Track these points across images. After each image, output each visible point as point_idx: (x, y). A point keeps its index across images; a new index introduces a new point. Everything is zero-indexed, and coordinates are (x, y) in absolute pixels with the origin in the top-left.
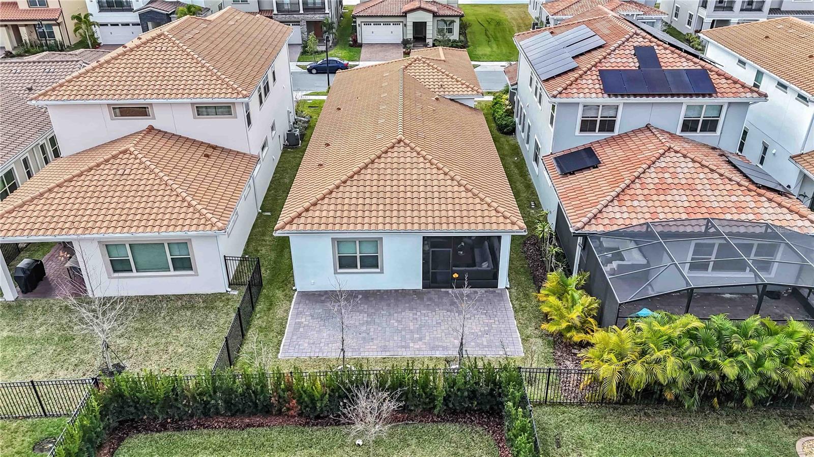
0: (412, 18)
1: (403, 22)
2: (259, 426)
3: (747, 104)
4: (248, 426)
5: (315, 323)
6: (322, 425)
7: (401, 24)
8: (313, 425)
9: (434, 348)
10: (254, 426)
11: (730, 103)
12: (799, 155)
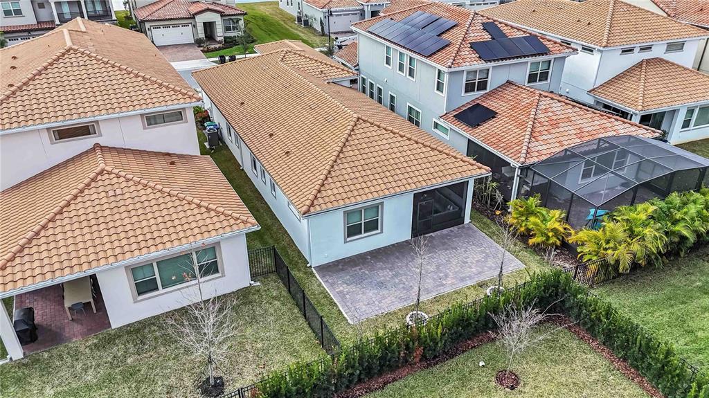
0: (200, 20)
1: (191, 23)
2: (393, 381)
3: (565, 57)
4: (385, 383)
5: (353, 288)
6: (441, 362)
7: (190, 25)
8: (434, 365)
9: (462, 280)
10: (390, 383)
11: (555, 58)
12: (594, 90)
